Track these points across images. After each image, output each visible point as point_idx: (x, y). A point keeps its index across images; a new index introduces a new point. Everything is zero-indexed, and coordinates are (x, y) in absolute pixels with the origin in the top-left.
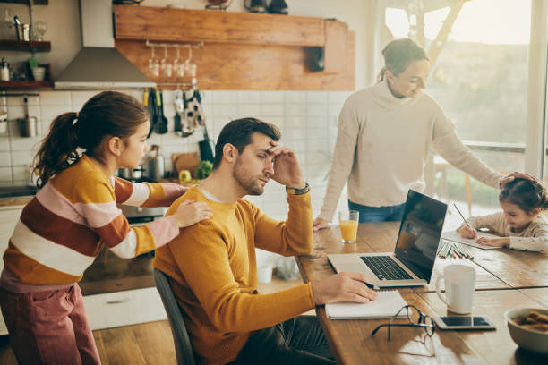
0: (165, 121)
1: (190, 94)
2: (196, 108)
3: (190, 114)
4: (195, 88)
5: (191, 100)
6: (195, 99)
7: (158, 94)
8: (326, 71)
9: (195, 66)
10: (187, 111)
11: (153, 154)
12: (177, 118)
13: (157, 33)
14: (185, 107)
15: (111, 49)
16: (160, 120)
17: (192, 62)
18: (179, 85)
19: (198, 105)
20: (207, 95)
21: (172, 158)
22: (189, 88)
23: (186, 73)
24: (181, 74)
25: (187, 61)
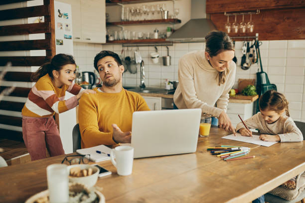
1: (252, 43)
2: (254, 51)
3: (251, 56)
4: (257, 39)
5: (252, 47)
9: (253, 26)
10: (249, 54)
12: (244, 58)
13: (229, 8)
14: (248, 50)
15: (205, 19)
17: (251, 24)
18: (245, 38)
20: (263, 44)
21: (238, 82)
22: (253, 39)
24: (244, 31)
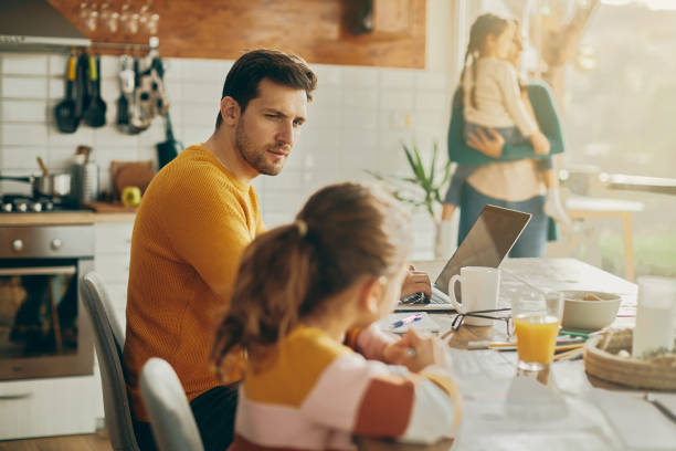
0: (102, 106)
1: (146, 63)
2: (155, 86)
3: (145, 97)
4: (154, 54)
5: (148, 73)
6: (154, 73)
7: (93, 62)
8: (375, 34)
9: (156, 17)
10: (139, 91)
11: (80, 159)
12: (123, 102)
14: (138, 83)
16: (93, 105)
17: (152, 10)
18: (128, 47)
19: (157, 80)
20: (173, 66)
21: (111, 170)
22: (146, 52)
23: (141, 26)
24: (133, 28)
25: (145, 9)
